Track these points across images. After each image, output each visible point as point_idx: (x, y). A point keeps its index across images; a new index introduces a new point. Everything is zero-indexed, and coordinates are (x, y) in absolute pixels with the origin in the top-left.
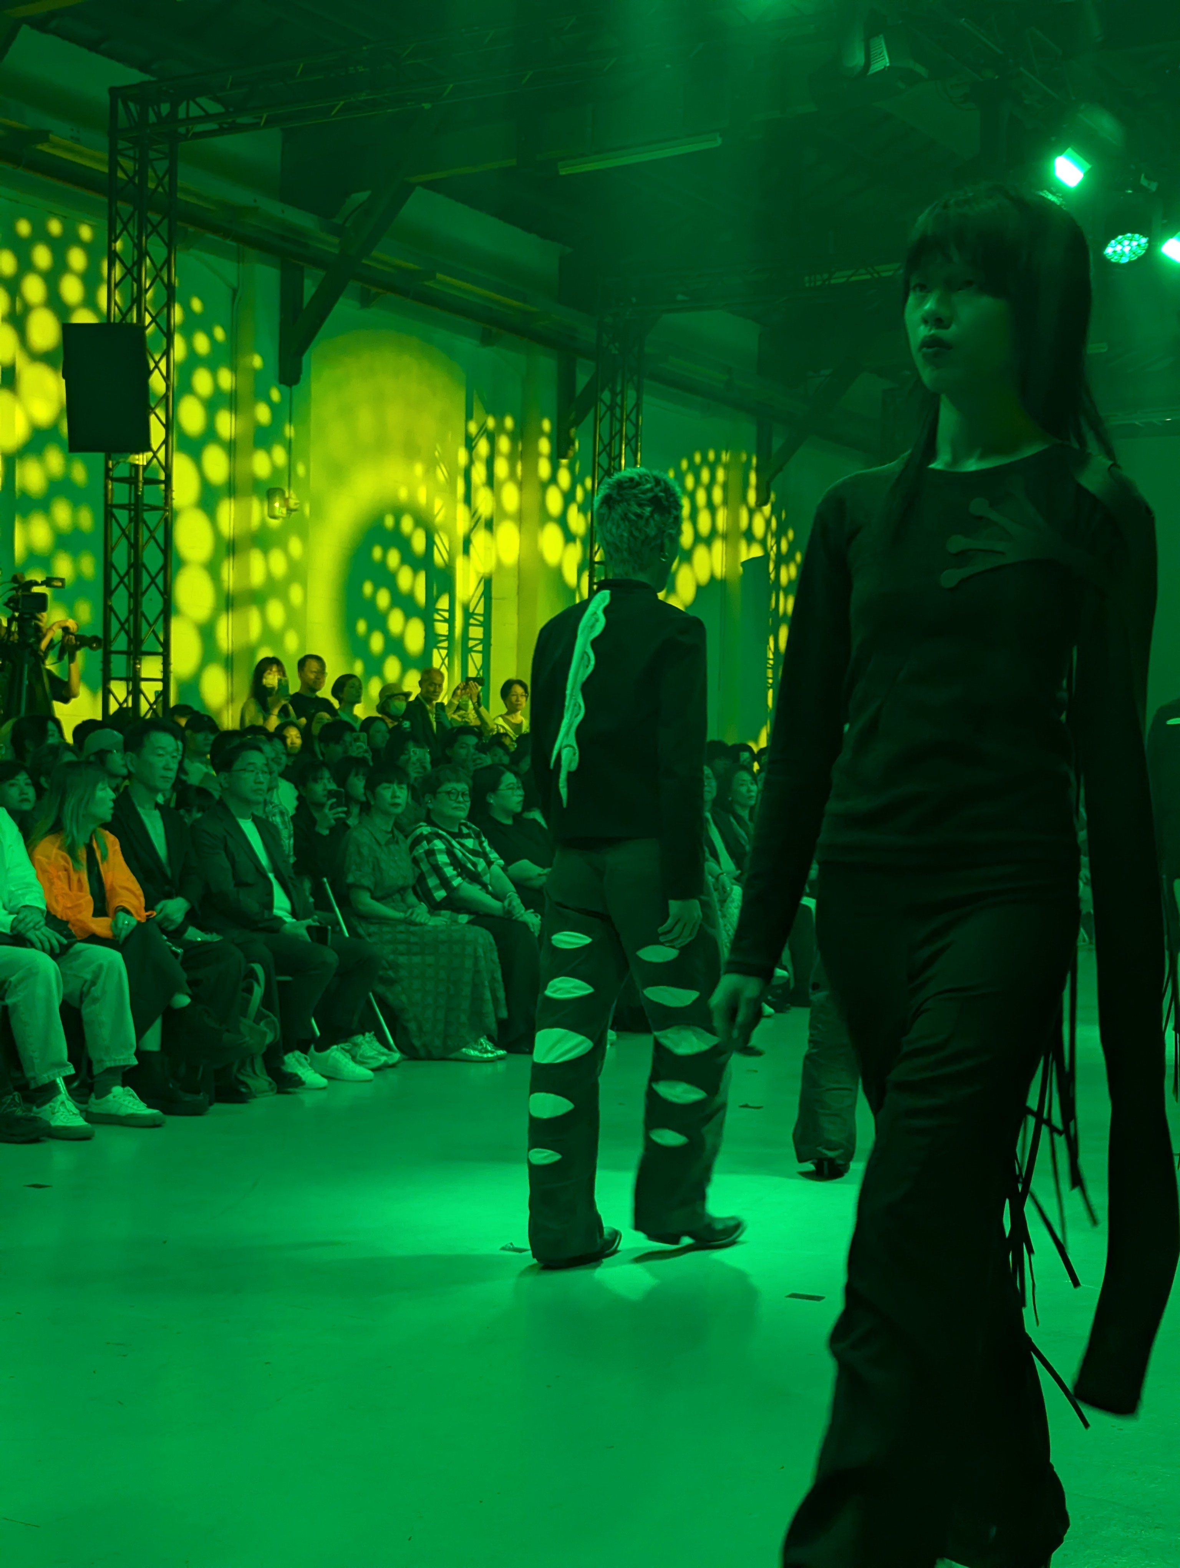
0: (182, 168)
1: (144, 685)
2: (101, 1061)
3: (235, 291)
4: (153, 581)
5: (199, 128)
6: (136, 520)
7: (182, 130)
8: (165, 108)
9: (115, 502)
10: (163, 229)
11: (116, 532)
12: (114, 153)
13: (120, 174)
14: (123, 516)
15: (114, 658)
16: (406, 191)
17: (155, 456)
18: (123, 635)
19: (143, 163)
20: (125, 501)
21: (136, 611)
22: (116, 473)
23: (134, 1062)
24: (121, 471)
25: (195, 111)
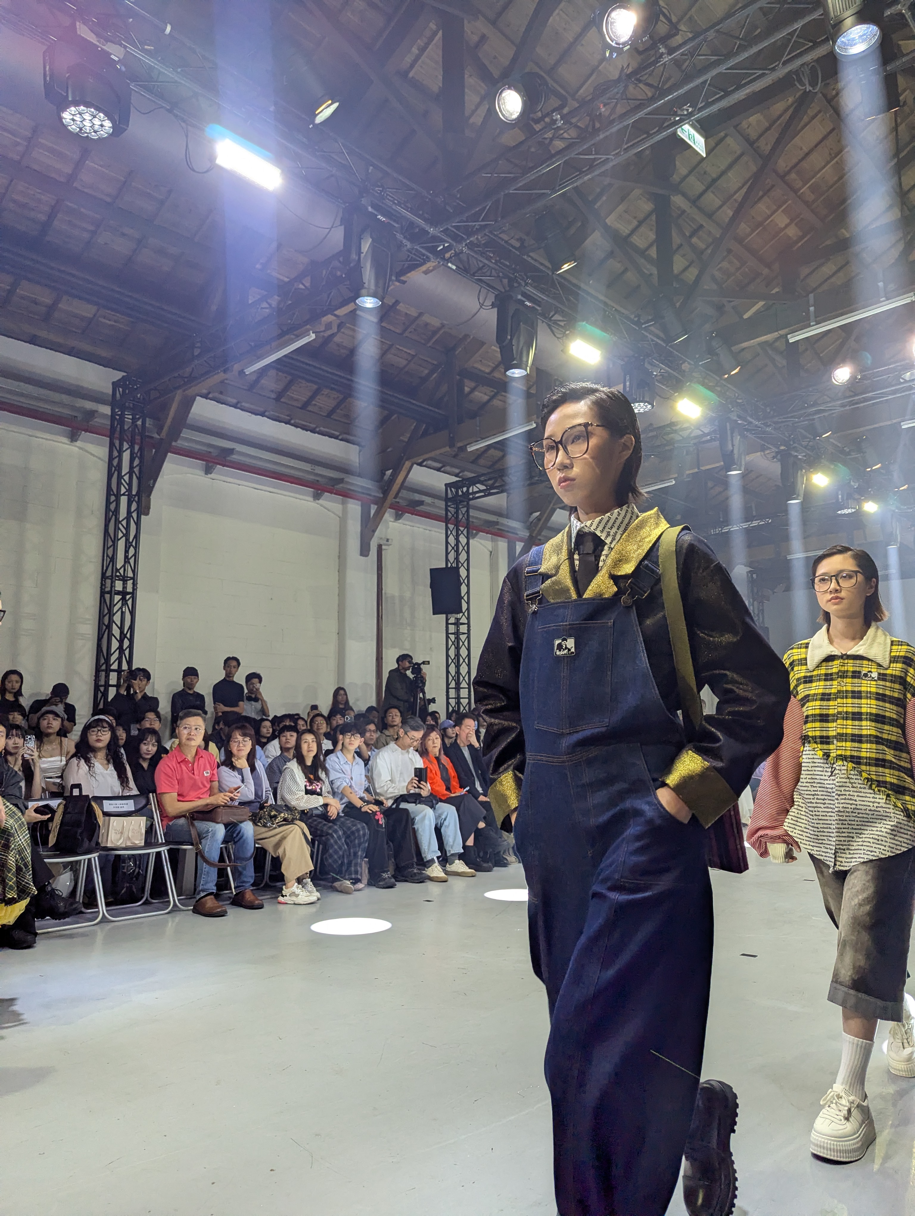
0: (471, 510)
1: (462, 700)
2: (450, 851)
3: (491, 552)
4: (464, 661)
5: (477, 495)
6: (458, 638)
7: (471, 496)
8: (465, 489)
9: (450, 632)
10: (465, 532)
11: (450, 643)
12: (447, 506)
13: (449, 514)
14: (452, 637)
15: (450, 690)
16: (553, 511)
17: (464, 614)
18: (453, 681)
19: (457, 510)
20: (453, 631)
21: (458, 673)
22: (450, 622)
23: (462, 851)
24: (452, 620)
25: (476, 489)
